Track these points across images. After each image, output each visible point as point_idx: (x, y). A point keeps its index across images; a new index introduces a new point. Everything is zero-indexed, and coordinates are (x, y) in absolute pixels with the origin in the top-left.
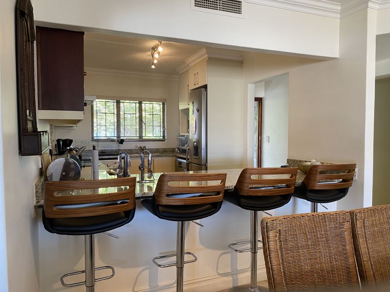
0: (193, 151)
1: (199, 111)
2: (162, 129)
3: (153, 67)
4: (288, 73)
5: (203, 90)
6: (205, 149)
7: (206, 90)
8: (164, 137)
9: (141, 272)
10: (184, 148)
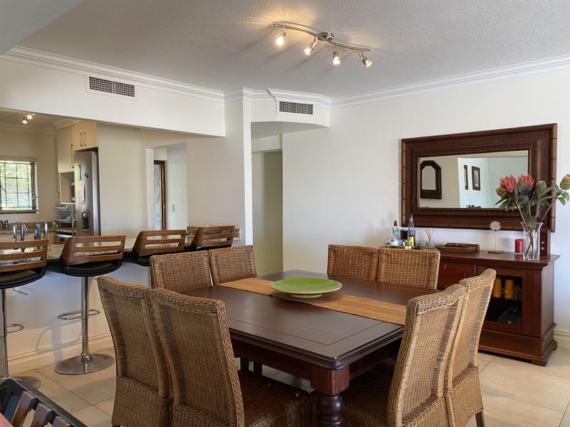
0: (81, 224)
1: (88, 176)
2: (31, 198)
3: (25, 122)
4: (185, 144)
5: (93, 153)
6: (97, 220)
7: (97, 154)
8: (34, 207)
9: (44, 332)
10: (67, 220)
